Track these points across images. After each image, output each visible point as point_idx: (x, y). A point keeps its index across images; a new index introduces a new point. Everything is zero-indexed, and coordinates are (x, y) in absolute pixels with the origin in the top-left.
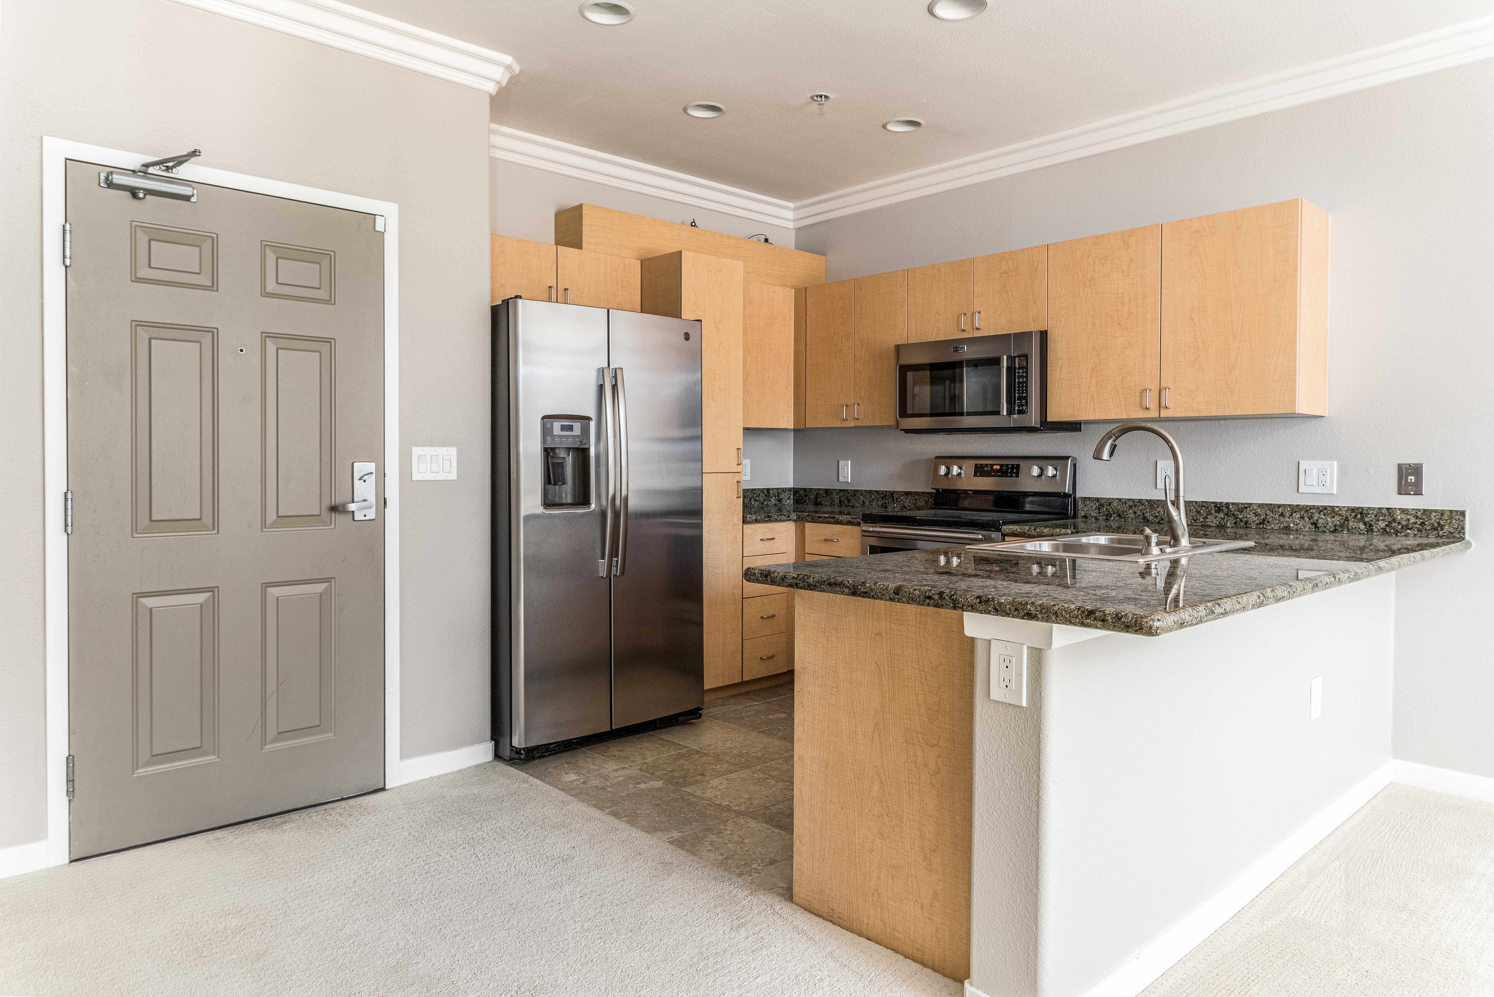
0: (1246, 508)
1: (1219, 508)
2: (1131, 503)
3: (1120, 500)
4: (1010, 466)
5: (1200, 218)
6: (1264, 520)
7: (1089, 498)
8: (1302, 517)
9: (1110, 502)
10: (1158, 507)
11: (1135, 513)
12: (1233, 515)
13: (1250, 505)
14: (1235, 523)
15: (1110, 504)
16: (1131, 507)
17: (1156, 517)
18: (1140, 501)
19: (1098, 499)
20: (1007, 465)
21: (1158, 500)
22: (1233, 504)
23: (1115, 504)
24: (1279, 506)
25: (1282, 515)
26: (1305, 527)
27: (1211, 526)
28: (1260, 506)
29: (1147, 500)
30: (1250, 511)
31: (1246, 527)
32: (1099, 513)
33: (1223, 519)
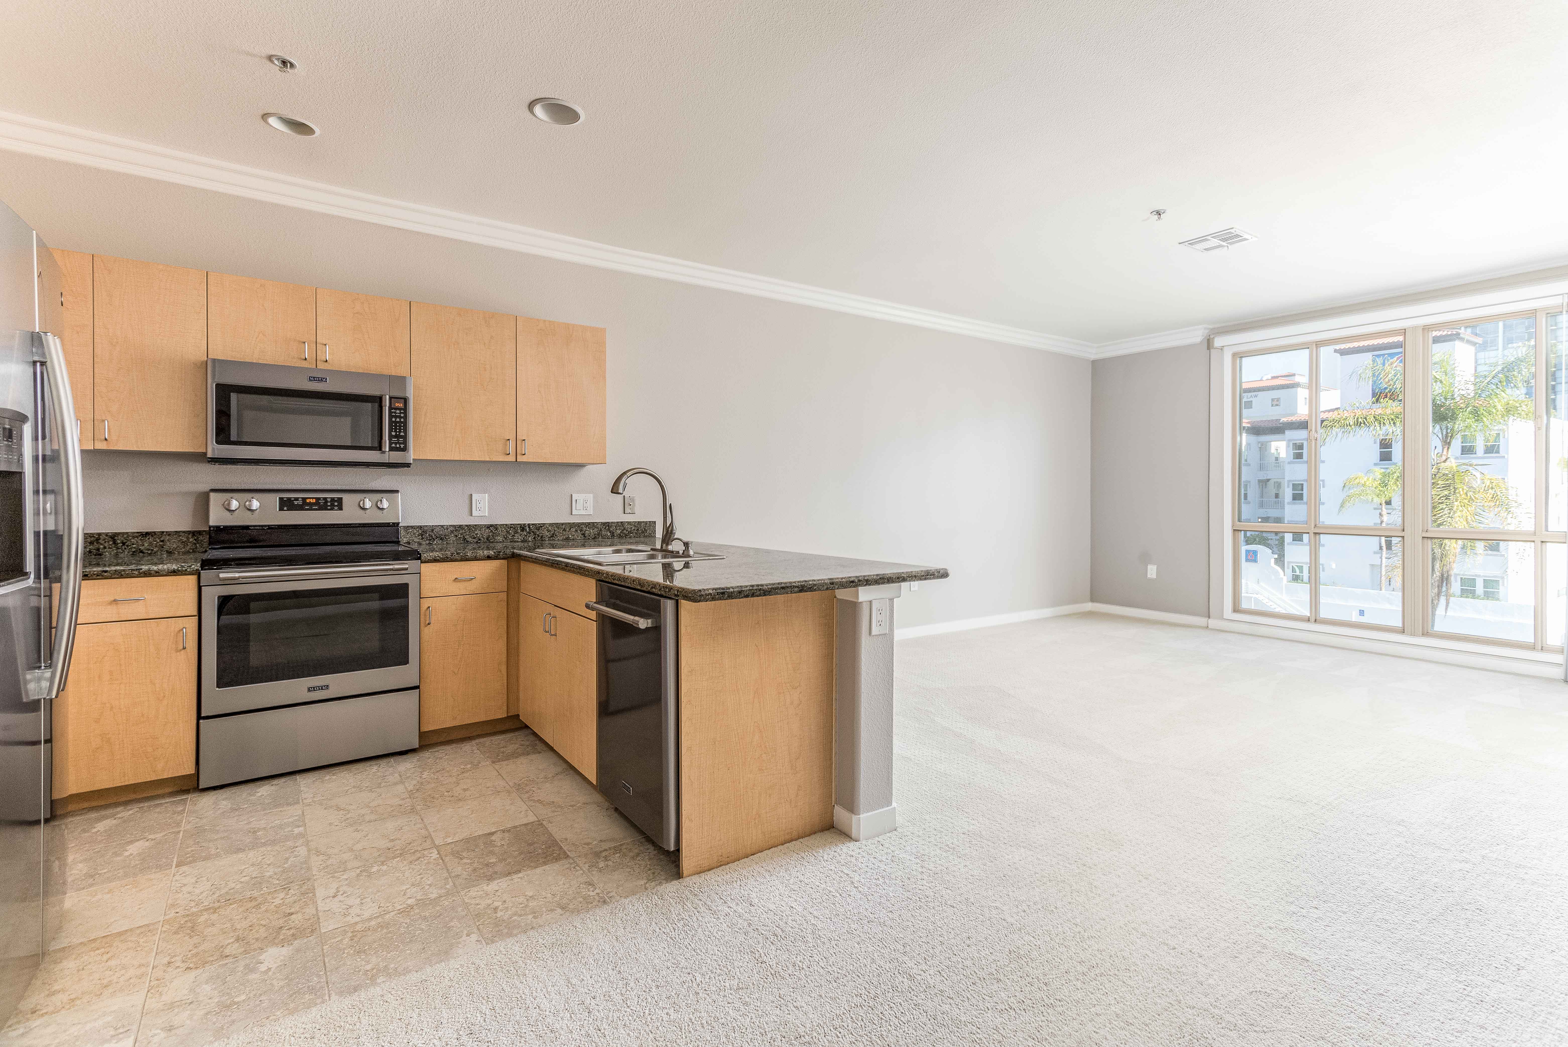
0: (542, 527)
1: (523, 528)
2: (452, 529)
3: (442, 526)
4: (329, 500)
5: (545, 321)
6: (553, 534)
7: (412, 527)
8: (576, 531)
9: (433, 528)
10: (476, 530)
11: (456, 536)
12: (533, 532)
13: (544, 524)
14: (534, 538)
15: (432, 531)
16: (452, 532)
17: (474, 538)
18: (460, 526)
19: (421, 527)
20: (325, 499)
21: (476, 525)
22: (532, 524)
23: (437, 529)
24: (563, 524)
25: (564, 530)
26: (578, 537)
27: (518, 542)
28: (551, 525)
29: (467, 526)
30: (544, 528)
31: (542, 540)
32: (422, 538)
33: (526, 536)
